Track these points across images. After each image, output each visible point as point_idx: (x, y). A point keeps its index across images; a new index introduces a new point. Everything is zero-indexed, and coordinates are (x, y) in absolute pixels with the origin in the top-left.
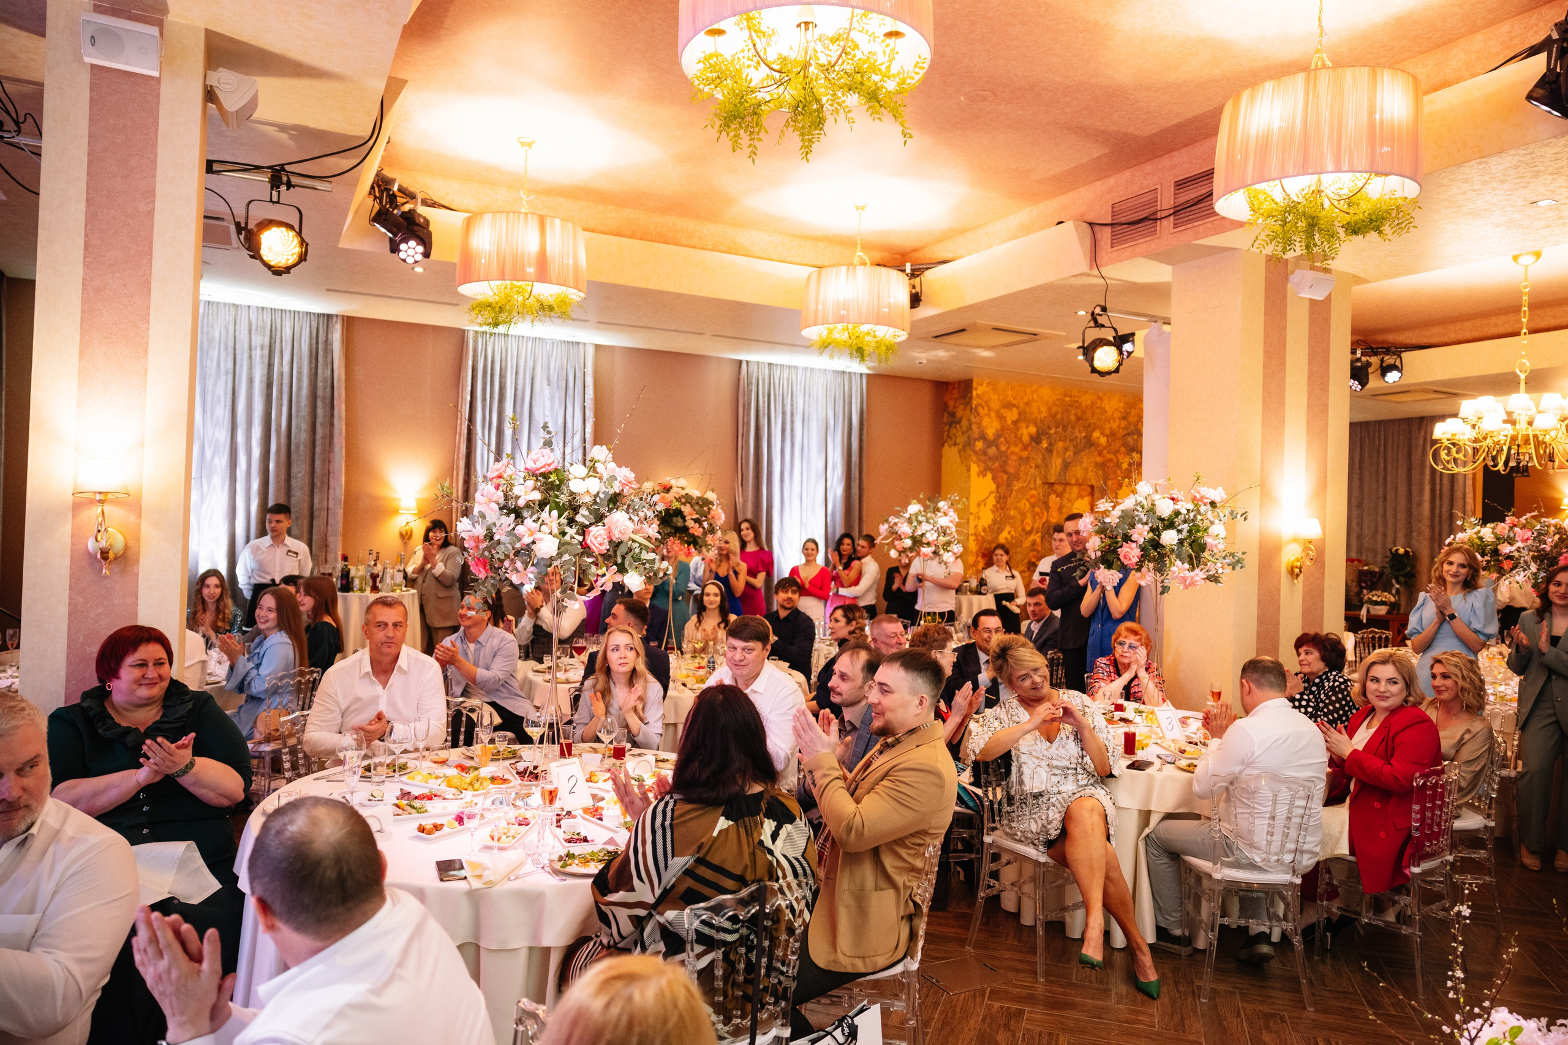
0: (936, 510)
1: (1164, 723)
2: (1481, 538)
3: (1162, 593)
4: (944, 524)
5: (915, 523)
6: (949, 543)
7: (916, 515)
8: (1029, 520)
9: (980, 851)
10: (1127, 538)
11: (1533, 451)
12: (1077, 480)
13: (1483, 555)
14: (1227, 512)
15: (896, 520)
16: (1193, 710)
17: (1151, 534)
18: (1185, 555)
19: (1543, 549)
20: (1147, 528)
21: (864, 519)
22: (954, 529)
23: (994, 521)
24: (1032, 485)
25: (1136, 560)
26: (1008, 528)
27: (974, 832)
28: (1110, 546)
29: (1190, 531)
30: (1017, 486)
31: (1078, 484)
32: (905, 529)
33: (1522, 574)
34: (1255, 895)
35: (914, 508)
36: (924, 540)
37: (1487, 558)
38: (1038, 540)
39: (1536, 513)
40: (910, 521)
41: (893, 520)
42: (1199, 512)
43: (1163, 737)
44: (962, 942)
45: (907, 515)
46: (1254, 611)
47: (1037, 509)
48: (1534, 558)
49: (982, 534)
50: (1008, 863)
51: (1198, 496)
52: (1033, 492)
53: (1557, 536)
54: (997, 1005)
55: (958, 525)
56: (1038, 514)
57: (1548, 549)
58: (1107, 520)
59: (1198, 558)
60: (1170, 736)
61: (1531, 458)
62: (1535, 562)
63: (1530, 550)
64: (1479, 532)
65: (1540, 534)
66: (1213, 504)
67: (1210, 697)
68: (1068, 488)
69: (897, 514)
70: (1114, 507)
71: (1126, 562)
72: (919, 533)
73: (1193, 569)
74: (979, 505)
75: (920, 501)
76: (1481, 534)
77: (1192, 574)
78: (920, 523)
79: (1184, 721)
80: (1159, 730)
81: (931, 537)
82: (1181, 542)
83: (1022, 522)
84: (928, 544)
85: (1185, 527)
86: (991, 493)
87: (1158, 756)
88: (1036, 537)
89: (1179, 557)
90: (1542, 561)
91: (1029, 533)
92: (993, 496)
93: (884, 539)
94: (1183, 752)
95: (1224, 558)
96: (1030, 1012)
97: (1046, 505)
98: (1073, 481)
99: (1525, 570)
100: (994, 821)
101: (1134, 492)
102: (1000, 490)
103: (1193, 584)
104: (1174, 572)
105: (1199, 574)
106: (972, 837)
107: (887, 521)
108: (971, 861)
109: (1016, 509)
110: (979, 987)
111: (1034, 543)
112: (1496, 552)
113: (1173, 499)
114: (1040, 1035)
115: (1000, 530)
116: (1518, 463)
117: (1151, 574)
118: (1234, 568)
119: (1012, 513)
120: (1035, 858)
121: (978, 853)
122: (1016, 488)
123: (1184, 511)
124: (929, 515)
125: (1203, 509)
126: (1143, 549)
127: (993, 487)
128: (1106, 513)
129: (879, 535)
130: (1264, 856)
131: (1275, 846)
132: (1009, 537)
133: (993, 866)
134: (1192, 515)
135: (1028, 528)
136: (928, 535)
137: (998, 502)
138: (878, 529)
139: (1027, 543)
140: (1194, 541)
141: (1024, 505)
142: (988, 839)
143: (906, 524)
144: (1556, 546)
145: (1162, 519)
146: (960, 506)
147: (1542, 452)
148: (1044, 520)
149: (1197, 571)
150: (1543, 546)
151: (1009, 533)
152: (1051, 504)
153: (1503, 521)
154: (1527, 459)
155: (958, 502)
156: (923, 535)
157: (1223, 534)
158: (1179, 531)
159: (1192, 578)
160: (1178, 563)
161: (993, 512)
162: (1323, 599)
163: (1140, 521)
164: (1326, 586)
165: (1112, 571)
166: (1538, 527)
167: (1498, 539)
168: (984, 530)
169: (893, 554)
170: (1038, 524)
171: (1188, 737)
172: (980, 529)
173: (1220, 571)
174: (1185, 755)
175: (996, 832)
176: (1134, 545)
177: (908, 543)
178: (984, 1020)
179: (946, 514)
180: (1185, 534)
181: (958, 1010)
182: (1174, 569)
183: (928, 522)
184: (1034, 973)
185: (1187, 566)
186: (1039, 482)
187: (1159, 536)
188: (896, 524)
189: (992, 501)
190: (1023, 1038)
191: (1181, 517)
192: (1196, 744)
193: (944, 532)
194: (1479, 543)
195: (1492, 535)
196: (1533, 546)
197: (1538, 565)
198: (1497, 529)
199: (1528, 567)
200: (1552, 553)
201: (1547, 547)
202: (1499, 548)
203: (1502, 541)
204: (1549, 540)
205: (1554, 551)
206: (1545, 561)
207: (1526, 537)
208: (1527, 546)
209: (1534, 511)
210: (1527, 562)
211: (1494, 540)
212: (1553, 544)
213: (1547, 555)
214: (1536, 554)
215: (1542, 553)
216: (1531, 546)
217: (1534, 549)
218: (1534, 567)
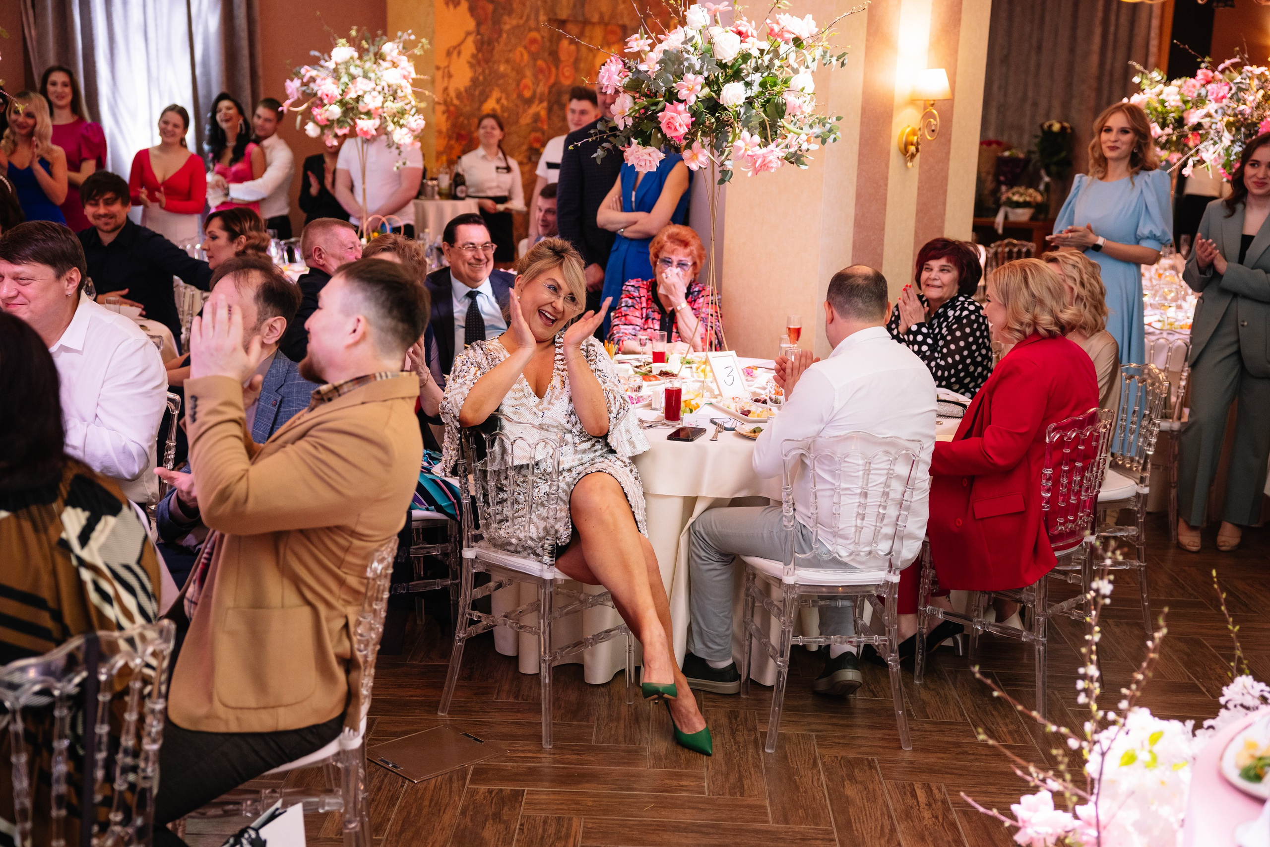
0: (379, 57)
1: (721, 375)
2: (1163, 103)
3: (722, 181)
4: (392, 81)
5: (345, 79)
6: (402, 113)
7: (347, 64)
8: (528, 80)
9: (457, 575)
10: (672, 97)
12: (602, 16)
13: (1163, 126)
14: (818, 53)
15: (313, 73)
16: (762, 357)
17: (707, 90)
18: (755, 122)
19: (1242, 113)
20: (701, 79)
21: (260, 72)
22: (409, 90)
23: (474, 80)
24: (532, 23)
25: (683, 130)
26: (496, 94)
27: (449, 547)
28: (646, 108)
29: (763, 85)
30: (509, 23)
31: (602, 22)
32: (327, 87)
33: (1212, 149)
34: (840, 603)
35: (342, 52)
36: (362, 107)
37: (1168, 130)
38: (543, 113)
39: (1237, 60)
40: (336, 74)
41: (307, 72)
42: (776, 54)
43: (720, 395)
44: (433, 707)
45: (331, 65)
46: (851, 211)
47: (540, 63)
48: (1229, 125)
49: (456, 102)
50: (500, 586)
51: (776, 28)
52: (534, 35)
53: (1261, 92)
54: (483, 788)
55: (415, 83)
56: (541, 71)
57: (1248, 111)
58: (643, 67)
59: (774, 126)
60: (729, 392)
62: (1230, 131)
63: (1224, 114)
64: (1161, 93)
65: (1240, 89)
66: (798, 42)
67: (786, 337)
68: (588, 29)
69: (314, 62)
70: (652, 46)
71: (670, 134)
72: (352, 95)
73: (766, 145)
74: (449, 53)
75: (351, 42)
76: (1163, 97)
77: (764, 150)
78: (353, 78)
79: (749, 372)
80: (714, 386)
81: (372, 102)
82: (750, 102)
83: (518, 84)
84: (368, 114)
85: (757, 78)
86: (468, 34)
87: (713, 422)
88: (539, 108)
89: (746, 124)
90: (1238, 129)
91: (529, 102)
92: (471, 39)
93: (296, 104)
94: (746, 413)
95: (811, 126)
96: (530, 793)
97: (554, 55)
98: (596, 18)
99: (1215, 143)
100: (477, 527)
101: (683, 22)
102: (483, 29)
103: (765, 166)
104: (739, 149)
105: (775, 152)
106: (445, 554)
107: (298, 75)
108: (445, 590)
109: (507, 61)
110: (457, 767)
111: (536, 118)
112: (1180, 122)
113: (740, 33)
114: (545, 822)
115: (484, 97)
117: (706, 152)
118: (824, 142)
119: (502, 68)
120: (537, 574)
121: (454, 579)
122: (507, 27)
123: (755, 53)
124: (368, 65)
125: (783, 49)
126: (694, 113)
127: (471, 24)
128: (638, 56)
129: (286, 97)
130: (852, 547)
131: (867, 534)
132: (498, 107)
133: (479, 593)
134: (767, 58)
135: (527, 94)
136: (367, 99)
137: (479, 50)
138: (284, 89)
139: (526, 119)
140: (768, 101)
141: (521, 55)
142: (469, 554)
143: (330, 81)
144: (1257, 107)
145: (723, 66)
146: (418, 51)
148: (552, 80)
149: (772, 146)
150: (1242, 107)
151: (498, 101)
152: (563, 56)
153: (1193, 75)
155: (414, 44)
156: (358, 99)
157: (810, 87)
158: (748, 84)
159: (764, 157)
160: (745, 134)
161: (472, 66)
162: (945, 192)
163: (690, 68)
164: (951, 172)
165: (650, 149)
166: (1238, 79)
167: (1185, 102)
168: (459, 96)
169: (312, 130)
170: (542, 88)
171: (754, 393)
172: (452, 94)
173: (805, 146)
174: (750, 417)
175: (482, 543)
176: (681, 107)
177: (335, 111)
178: (464, 813)
179: (394, 65)
180: (756, 89)
181: (426, 803)
182: (739, 143)
183: (366, 76)
184: (539, 738)
185: (757, 138)
186: (542, 18)
187: (718, 92)
188: (313, 79)
189: (469, 48)
190: (521, 829)
191: (752, 63)
192: (765, 402)
193: (394, 94)
194: (1160, 109)
195: (1178, 97)
196: (1229, 107)
197: (1234, 136)
198: (1185, 88)
199: (1220, 139)
200: (1252, 116)
201: (1246, 109)
202: (1185, 115)
203: (1190, 105)
204: (1250, 98)
205: (1255, 114)
206: (1243, 129)
207: (1221, 94)
208: (1222, 108)
209: (1235, 57)
210: (1219, 132)
211: (1180, 104)
212: (1254, 105)
213: (1246, 119)
214: (1231, 119)
215: (1240, 116)
216: (1226, 108)
217: (1230, 112)
218: (1227, 138)
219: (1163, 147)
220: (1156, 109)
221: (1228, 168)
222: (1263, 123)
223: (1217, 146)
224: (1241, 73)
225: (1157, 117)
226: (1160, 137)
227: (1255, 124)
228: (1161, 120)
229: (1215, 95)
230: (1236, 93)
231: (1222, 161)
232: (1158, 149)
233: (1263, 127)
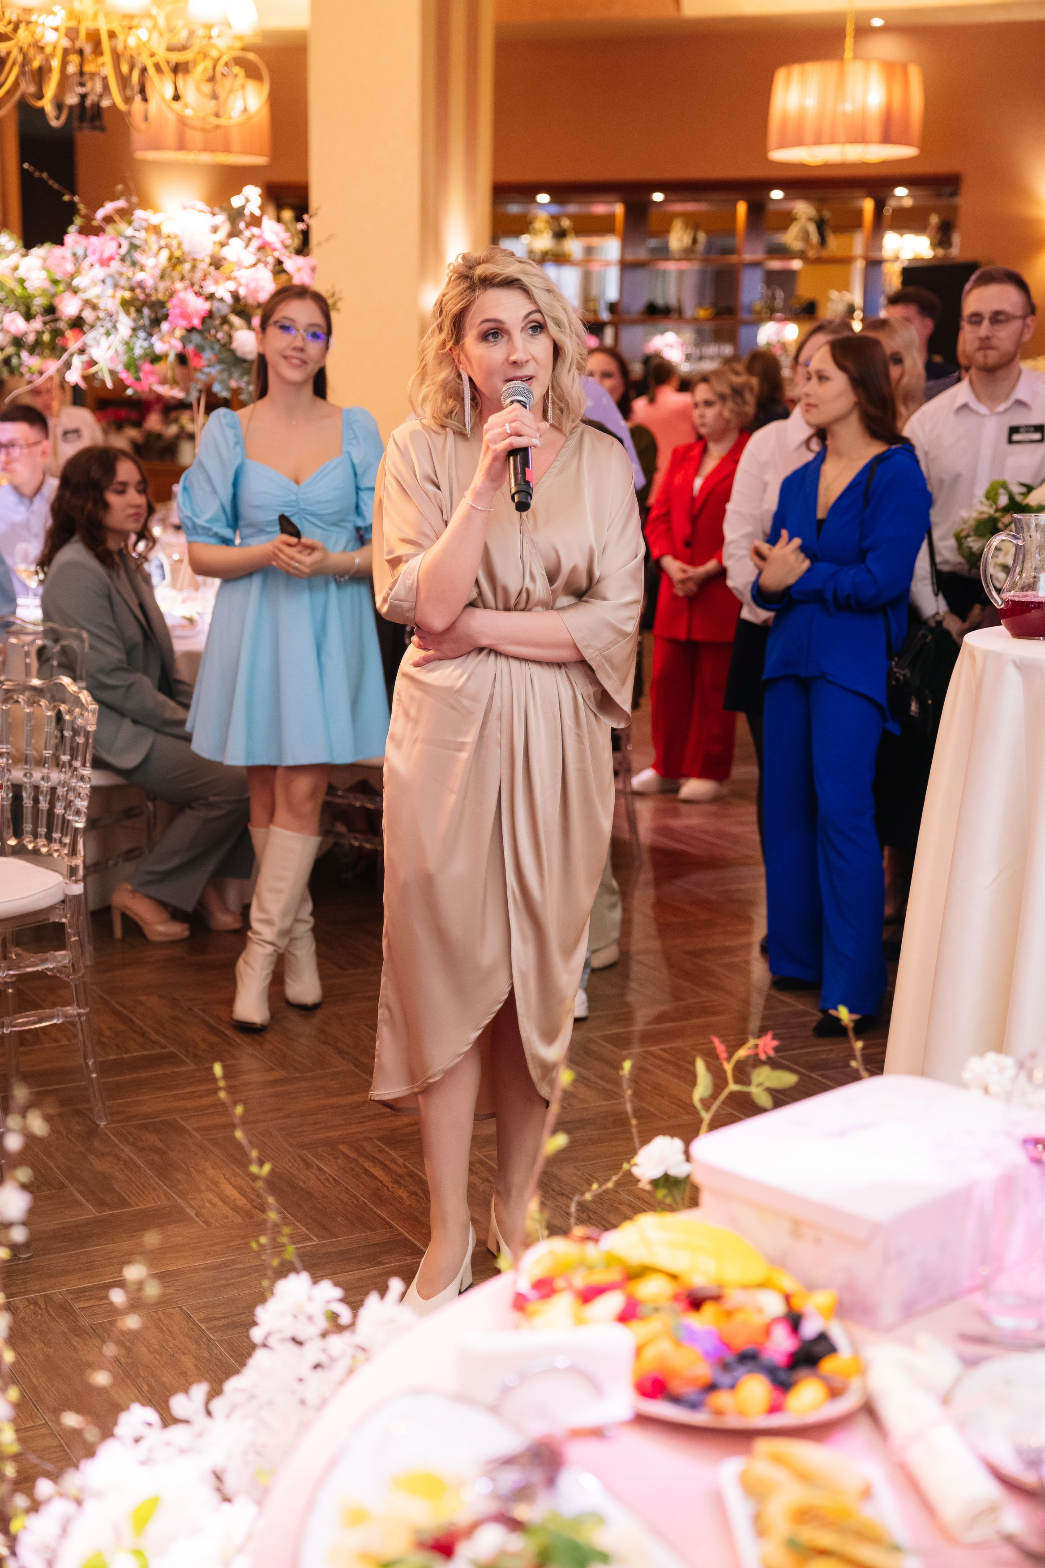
2: (21, 282)
11: (108, 70)
13: (28, 317)
19: (141, 285)
33: (104, 342)
37: (37, 324)
39: (121, 203)
48: (126, 304)
53: (165, 254)
57: (150, 283)
61: (106, 87)
62: (128, 313)
63: (116, 286)
64: (16, 268)
65: (134, 247)
76: (21, 273)
90: (139, 311)
99: (108, 334)
112: (51, 310)
116: (83, 97)
144: (162, 277)
147: (125, 68)
150: (140, 276)
153: (61, 242)
154: (99, 88)
166: (129, 232)
194: (19, 291)
195: (43, 274)
196: (121, 274)
197: (135, 320)
198: (50, 262)
199: (115, 327)
200: (156, 290)
201: (146, 278)
202: (56, 302)
203: (61, 287)
204: (149, 262)
205: (162, 286)
206: (146, 311)
207: (107, 254)
208: (111, 276)
209: (118, 199)
210: (111, 316)
211: (47, 284)
212: (157, 272)
213: (148, 296)
214: (127, 295)
215: (138, 291)
216: (117, 276)
217: (123, 282)
218: (125, 324)
219: (32, 352)
220: (12, 291)
221: (132, 370)
222: (175, 301)
223: (111, 337)
224: (130, 223)
225: (17, 303)
226: (26, 333)
227: (162, 304)
228: (22, 308)
229: (97, 256)
230: (129, 252)
231: (124, 358)
232: (24, 355)
233: (174, 307)
